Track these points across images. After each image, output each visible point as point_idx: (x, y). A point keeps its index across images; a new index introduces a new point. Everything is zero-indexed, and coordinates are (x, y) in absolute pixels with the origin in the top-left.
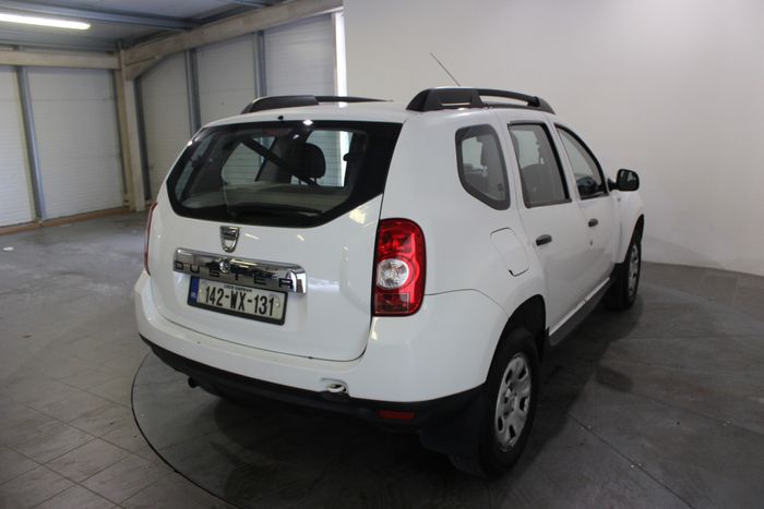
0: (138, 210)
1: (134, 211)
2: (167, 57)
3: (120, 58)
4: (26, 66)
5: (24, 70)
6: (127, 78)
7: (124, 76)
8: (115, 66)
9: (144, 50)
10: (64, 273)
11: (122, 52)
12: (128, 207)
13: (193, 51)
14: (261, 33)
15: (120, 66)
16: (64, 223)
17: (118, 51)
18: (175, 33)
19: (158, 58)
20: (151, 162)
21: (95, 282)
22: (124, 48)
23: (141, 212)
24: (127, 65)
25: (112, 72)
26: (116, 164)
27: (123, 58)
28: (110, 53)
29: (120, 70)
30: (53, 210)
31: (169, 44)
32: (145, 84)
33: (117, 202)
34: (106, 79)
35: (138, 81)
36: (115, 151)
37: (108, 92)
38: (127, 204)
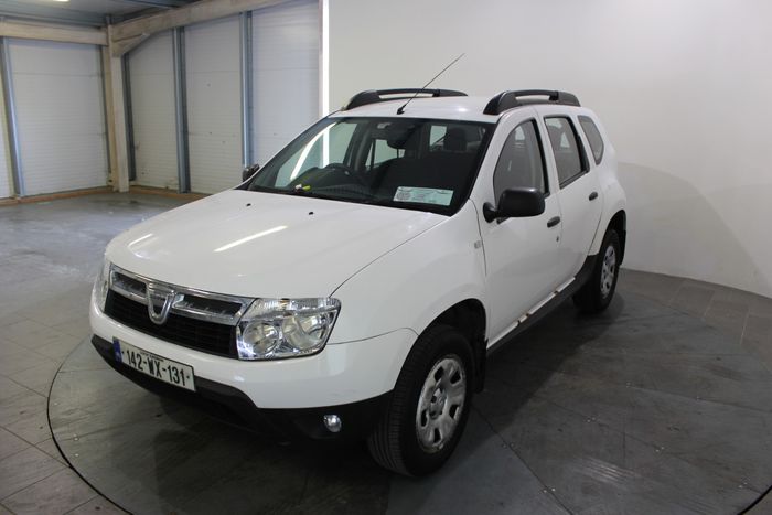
0: (121, 190)
1: (118, 191)
2: (154, 35)
3: (107, 33)
4: (7, 37)
5: (5, 41)
6: (114, 55)
7: (111, 52)
8: (103, 42)
9: (132, 27)
10: (26, 252)
11: (110, 27)
12: (112, 187)
13: (181, 29)
14: (249, 14)
15: (108, 41)
16: (43, 200)
17: (106, 26)
18: (163, 11)
19: (146, 35)
20: (136, 143)
21: (55, 263)
22: (111, 23)
23: (123, 193)
24: (115, 41)
25: (100, 47)
26: (101, 143)
27: (110, 34)
28: (99, 28)
29: (107, 46)
30: (31, 187)
31: (156, 21)
32: (133, 62)
33: (102, 182)
34: (93, 55)
35: (126, 58)
36: (100, 129)
37: (95, 68)
38: (110, 184)
